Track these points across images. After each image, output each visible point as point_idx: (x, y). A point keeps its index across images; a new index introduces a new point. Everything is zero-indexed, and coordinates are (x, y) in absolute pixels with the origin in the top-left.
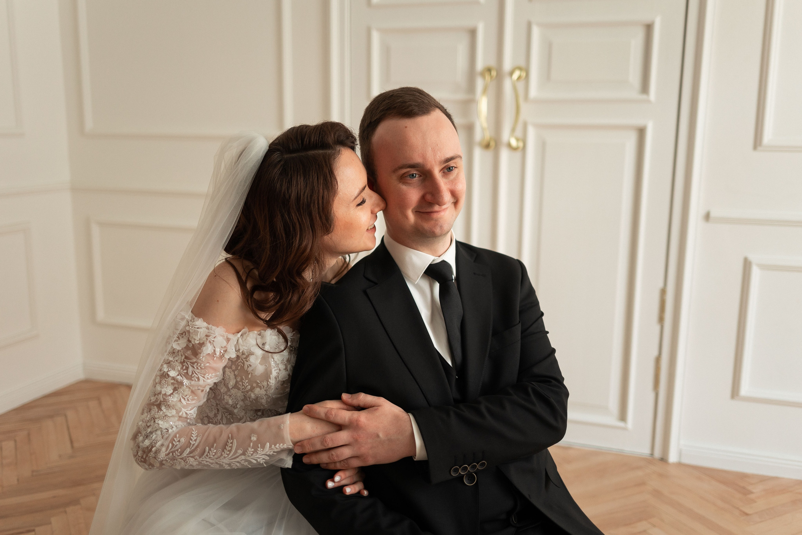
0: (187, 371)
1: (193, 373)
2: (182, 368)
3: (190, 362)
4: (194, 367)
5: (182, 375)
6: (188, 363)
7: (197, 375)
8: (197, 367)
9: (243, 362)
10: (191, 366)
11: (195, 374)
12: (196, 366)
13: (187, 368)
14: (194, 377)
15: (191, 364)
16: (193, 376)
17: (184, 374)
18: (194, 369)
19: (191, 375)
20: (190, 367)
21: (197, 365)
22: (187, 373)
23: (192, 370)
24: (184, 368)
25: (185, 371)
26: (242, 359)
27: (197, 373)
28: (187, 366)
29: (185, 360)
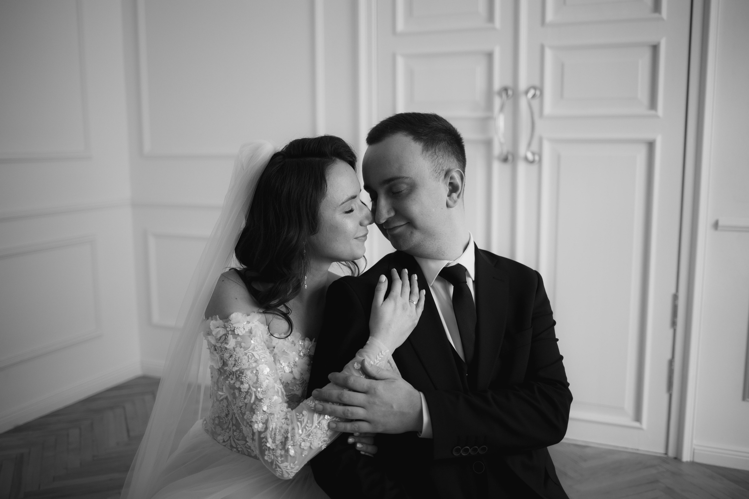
3: (251, 350)
12: (257, 349)
19: (260, 358)
29: (245, 352)
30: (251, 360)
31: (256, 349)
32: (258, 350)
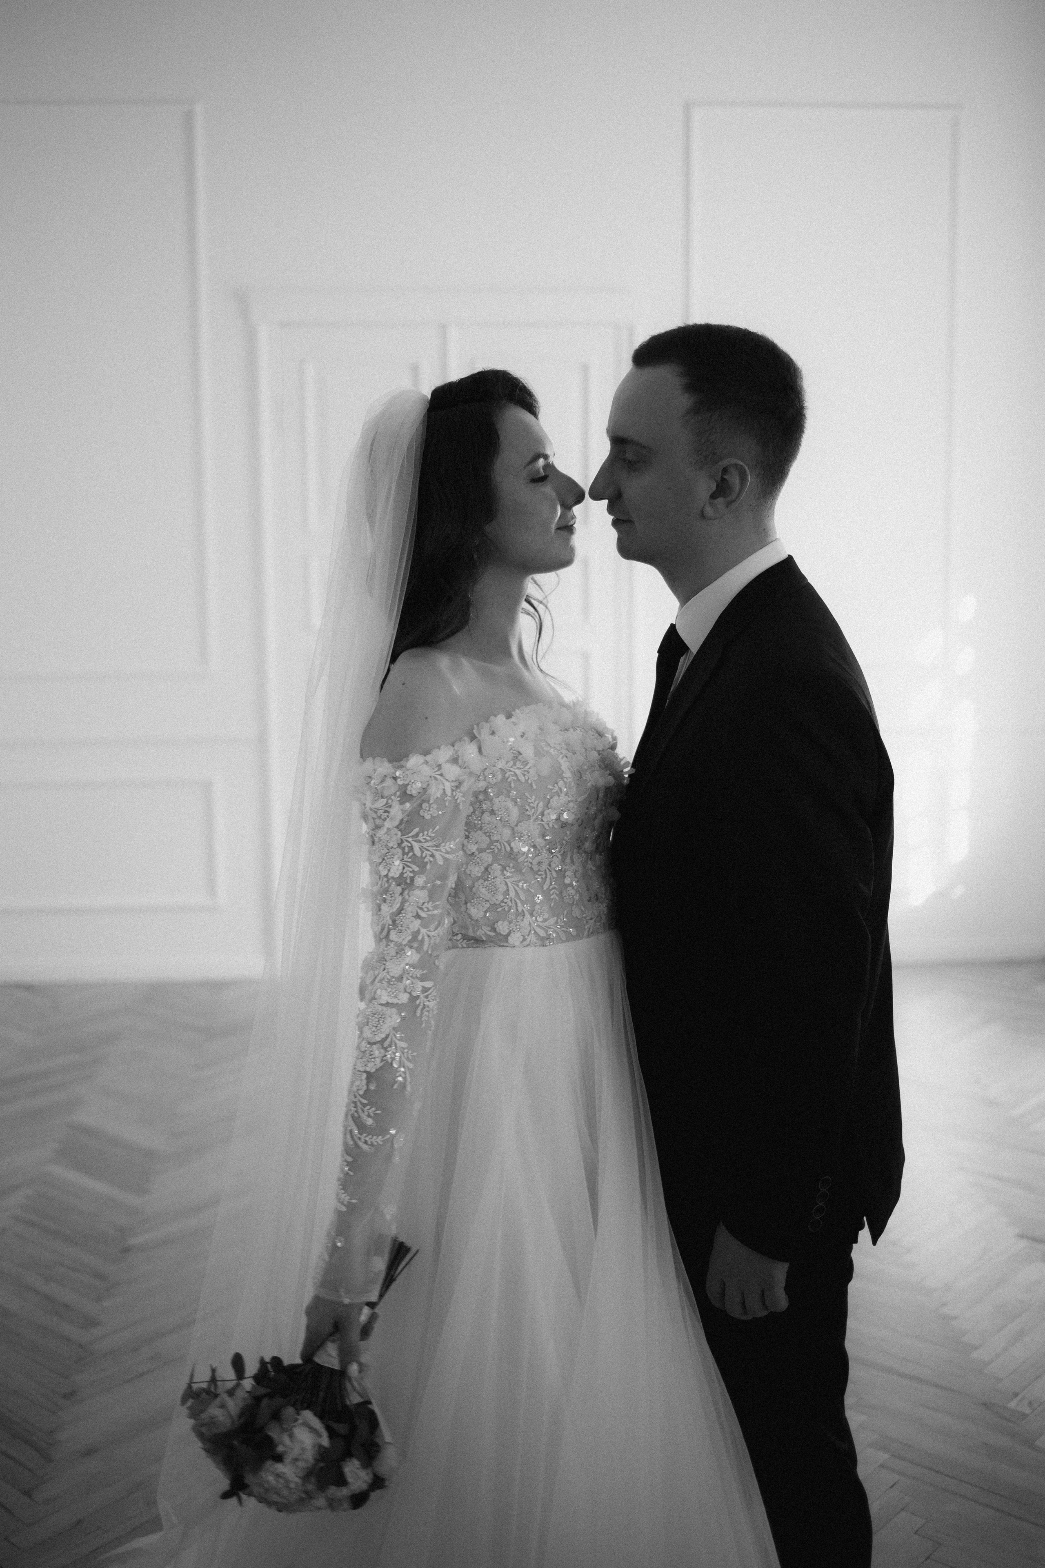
0: (413, 852)
1: (423, 852)
2: (404, 854)
3: (412, 837)
4: (420, 842)
5: (408, 864)
6: (410, 839)
7: (429, 851)
8: (424, 839)
9: (513, 773)
10: (415, 841)
11: (427, 852)
13: (411, 848)
14: (426, 857)
15: (414, 839)
16: (424, 855)
17: (410, 860)
18: (420, 844)
20: (416, 846)
21: (423, 836)
22: (414, 855)
23: (419, 848)
24: (407, 850)
25: (411, 854)
26: (510, 771)
27: (427, 848)
28: (409, 845)
30: (407, 856)
31: (420, 838)
32: (423, 841)
